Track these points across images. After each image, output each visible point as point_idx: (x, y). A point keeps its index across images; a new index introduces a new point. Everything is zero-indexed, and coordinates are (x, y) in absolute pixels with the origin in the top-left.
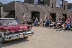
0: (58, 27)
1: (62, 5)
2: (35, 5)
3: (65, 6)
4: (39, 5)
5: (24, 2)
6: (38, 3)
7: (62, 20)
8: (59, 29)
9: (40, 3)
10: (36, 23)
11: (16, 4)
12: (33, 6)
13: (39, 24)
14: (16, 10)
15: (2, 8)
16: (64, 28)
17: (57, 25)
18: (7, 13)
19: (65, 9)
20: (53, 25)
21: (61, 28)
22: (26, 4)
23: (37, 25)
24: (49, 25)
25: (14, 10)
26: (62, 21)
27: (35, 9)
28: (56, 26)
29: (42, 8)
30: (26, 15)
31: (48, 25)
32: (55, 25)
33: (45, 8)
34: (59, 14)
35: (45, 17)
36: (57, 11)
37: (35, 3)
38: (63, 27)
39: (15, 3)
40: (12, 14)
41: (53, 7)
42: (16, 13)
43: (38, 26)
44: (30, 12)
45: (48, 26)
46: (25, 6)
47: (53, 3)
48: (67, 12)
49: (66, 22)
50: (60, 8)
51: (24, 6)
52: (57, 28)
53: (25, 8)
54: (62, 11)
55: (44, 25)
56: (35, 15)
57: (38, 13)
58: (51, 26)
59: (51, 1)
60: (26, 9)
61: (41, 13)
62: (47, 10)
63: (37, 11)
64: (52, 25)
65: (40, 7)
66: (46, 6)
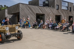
1: (68, 7)
3: (71, 8)
5: (28, 4)
9: (45, 5)
12: (38, 8)
13: (44, 27)
15: (6, 10)
17: (64, 28)
18: (11, 15)
19: (71, 11)
20: (59, 28)
21: (67, 31)
22: (30, 6)
24: (55, 28)
25: (19, 13)
27: (40, 11)
29: (47, 10)
30: (31, 17)
32: (61, 28)
33: (50, 10)
35: (50, 19)
36: (63, 13)
37: (40, 5)
38: (70, 30)
40: (16, 16)
41: (58, 9)
42: (20, 16)
43: (43, 29)
44: (35, 14)
46: (29, 8)
47: (58, 5)
48: (73, 14)
49: (73, 25)
50: (66, 10)
52: (63, 31)
53: (30, 10)
54: (68, 14)
55: (49, 28)
57: (43, 15)
58: (57, 29)
59: (56, 3)
61: (46, 15)
62: (52, 12)
63: (41, 13)
64: (58, 27)
65: (45, 9)
66: (51, 8)
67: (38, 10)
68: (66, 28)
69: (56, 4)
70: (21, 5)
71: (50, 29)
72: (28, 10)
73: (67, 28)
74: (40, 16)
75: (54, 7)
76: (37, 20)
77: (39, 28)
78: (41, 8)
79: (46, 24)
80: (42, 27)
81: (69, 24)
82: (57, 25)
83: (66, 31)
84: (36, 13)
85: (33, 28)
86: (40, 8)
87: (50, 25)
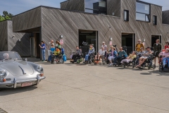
0: (142, 65)
1: (149, 16)
2: (86, 15)
3: (156, 17)
4: (97, 16)
5: (60, 7)
6: (92, 12)
9: (98, 10)
11: (42, 12)
12: (83, 18)
14: (44, 26)
15: (10, 23)
16: (157, 69)
17: (141, 62)
18: (22, 35)
19: (156, 24)
20: (130, 62)
21: (149, 68)
22: (65, 12)
23: (93, 61)
27: (87, 24)
28: (137, 63)
29: (103, 23)
30: (67, 39)
31: (118, 62)
32: (135, 61)
33: (110, 21)
35: (111, 43)
36: (139, 29)
37: (86, 11)
38: (155, 67)
39: (40, 10)
40: (32, 36)
41: (128, 20)
42: (43, 35)
43: (95, 64)
44: (76, 32)
46: (63, 17)
47: (128, 12)
48: (162, 31)
50: (146, 22)
51: (61, 19)
52: (140, 69)
53: (64, 22)
54: (150, 30)
55: (108, 62)
57: (94, 33)
58: (126, 64)
59: (123, 6)
60: (66, 25)
61: (100, 34)
62: (114, 27)
64: (128, 60)
65: (99, 20)
66: (113, 18)
67: (82, 22)
68: (146, 61)
69: (122, 9)
71: (111, 64)
72: (61, 22)
73: (149, 61)
74: (87, 37)
75: (117, 14)
76: (80, 44)
77: (86, 63)
78: (89, 18)
79: (101, 52)
81: (153, 52)
82: (126, 55)
83: (147, 68)
84: (77, 28)
86: (86, 18)
87: (111, 55)
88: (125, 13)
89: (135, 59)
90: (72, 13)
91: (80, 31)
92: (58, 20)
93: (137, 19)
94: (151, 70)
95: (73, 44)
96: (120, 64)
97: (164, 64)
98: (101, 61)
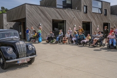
0: (95, 44)
1: (101, 9)
2: (58, 10)
3: (106, 10)
4: (65, 10)
6: (62, 7)
7: (102, 33)
8: (99, 48)
9: (66, 6)
10: (59, 39)
12: (55, 12)
13: (65, 41)
14: (28, 18)
15: (5, 15)
16: (106, 47)
17: (94, 42)
18: (13, 23)
19: (106, 15)
20: (87, 42)
22: (43, 7)
24: (81, 42)
26: (102, 35)
27: (58, 15)
28: (92, 43)
30: (44, 26)
31: (79, 42)
33: (74, 14)
34: (97, 24)
35: (75, 28)
36: (94, 19)
37: (57, 6)
38: (104, 45)
40: (20, 24)
41: (86, 12)
42: (27, 23)
43: (63, 43)
44: (50, 21)
45: (80, 44)
46: (41, 11)
47: (86, 7)
48: (110, 20)
50: (99, 13)
51: (40, 12)
52: (94, 47)
53: (42, 14)
54: (102, 19)
55: (72, 42)
56: (58, 25)
57: (63, 22)
58: (84, 43)
59: (83, 3)
60: (43, 16)
61: (68, 22)
62: (77, 17)
63: (61, 19)
64: (85, 41)
66: (76, 11)
67: (55, 14)
68: (98, 41)
69: (82, 5)
70: (27, 7)
71: (75, 43)
72: (40, 15)
73: (100, 41)
74: (59, 24)
75: (79, 9)
76: (53, 29)
77: (56, 43)
80: (61, 41)
81: (103, 35)
83: (99, 46)
84: (51, 19)
85: (48, 42)
88: (85, 7)
89: (90, 40)
90: (48, 8)
91: (53, 20)
92: (38, 13)
93: (93, 11)
94: (102, 47)
95: (49, 29)
96: (81, 43)
97: (110, 43)
98: (67, 41)
